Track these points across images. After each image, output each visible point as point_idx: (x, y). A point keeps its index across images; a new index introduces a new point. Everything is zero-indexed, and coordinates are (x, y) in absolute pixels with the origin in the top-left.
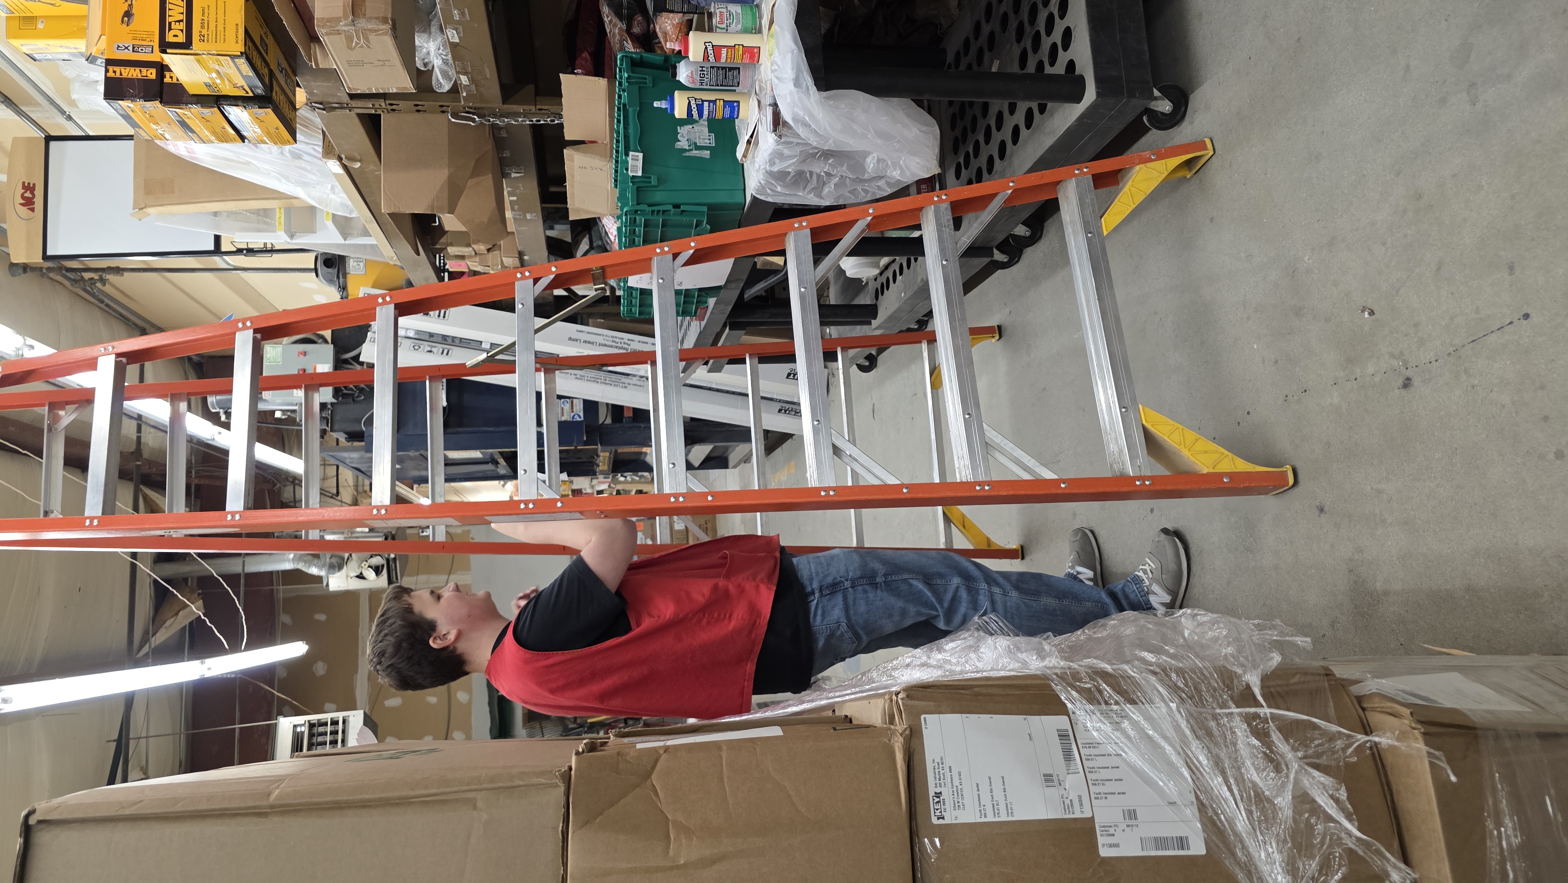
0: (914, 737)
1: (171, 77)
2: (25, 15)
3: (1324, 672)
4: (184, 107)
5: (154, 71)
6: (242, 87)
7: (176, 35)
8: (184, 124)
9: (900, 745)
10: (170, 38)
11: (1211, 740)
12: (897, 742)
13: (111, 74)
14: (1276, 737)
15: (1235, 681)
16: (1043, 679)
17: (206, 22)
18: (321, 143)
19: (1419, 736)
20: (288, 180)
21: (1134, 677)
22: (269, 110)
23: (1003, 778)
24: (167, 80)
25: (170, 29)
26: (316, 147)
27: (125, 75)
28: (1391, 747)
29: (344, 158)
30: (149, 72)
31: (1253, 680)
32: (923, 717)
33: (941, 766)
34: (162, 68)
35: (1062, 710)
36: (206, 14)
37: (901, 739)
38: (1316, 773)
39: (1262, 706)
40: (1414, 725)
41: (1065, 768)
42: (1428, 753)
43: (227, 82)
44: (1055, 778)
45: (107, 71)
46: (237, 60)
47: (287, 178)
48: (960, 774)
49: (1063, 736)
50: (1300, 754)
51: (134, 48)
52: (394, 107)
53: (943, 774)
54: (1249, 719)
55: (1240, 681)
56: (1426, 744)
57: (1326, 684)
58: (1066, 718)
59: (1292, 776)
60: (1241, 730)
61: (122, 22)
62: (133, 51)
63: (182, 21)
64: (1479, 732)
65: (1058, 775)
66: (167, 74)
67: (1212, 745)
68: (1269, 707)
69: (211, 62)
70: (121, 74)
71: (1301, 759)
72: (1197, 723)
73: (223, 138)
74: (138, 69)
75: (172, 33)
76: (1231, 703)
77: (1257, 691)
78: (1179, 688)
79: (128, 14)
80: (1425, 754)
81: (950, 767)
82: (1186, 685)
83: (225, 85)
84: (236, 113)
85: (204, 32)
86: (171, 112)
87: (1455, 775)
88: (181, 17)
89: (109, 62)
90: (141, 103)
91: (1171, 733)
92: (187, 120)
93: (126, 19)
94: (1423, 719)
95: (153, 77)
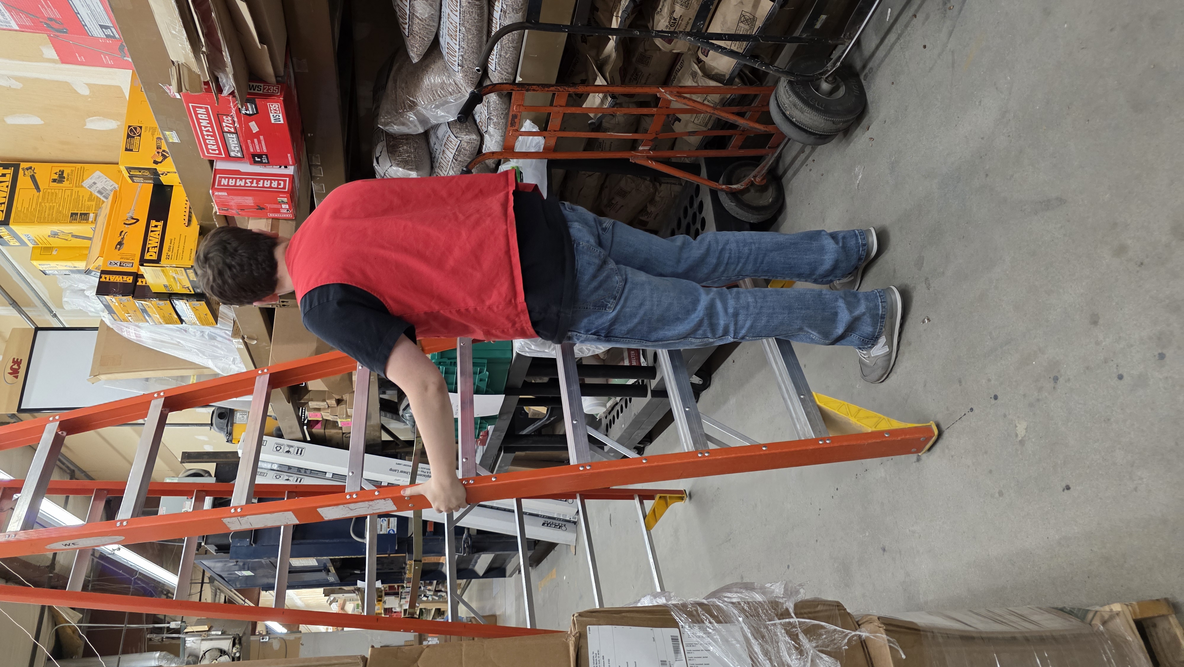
0: (581, 639)
1: (142, 282)
2: (45, 246)
3: (836, 604)
4: (148, 300)
5: (131, 278)
6: (188, 288)
7: (152, 255)
8: (144, 311)
9: (573, 642)
10: (147, 257)
11: (763, 640)
12: (571, 640)
13: (103, 279)
14: (801, 636)
15: (780, 606)
16: (664, 607)
17: (172, 247)
18: (231, 329)
19: (883, 631)
20: (204, 355)
21: (719, 605)
22: (203, 303)
23: (635, 662)
24: (139, 283)
25: (148, 251)
26: (227, 332)
27: (112, 280)
28: (867, 637)
29: (246, 338)
30: (128, 278)
31: (790, 606)
32: (588, 627)
33: (597, 655)
34: (137, 276)
35: (674, 624)
36: (173, 243)
37: (573, 639)
38: (823, 656)
39: (792, 618)
40: (880, 625)
41: (674, 658)
42: (888, 640)
43: (178, 284)
44: (668, 663)
45: (101, 277)
46: (188, 271)
47: (203, 353)
48: (609, 660)
49: (674, 639)
50: (814, 645)
51: (120, 264)
52: (285, 303)
53: (599, 660)
54: (784, 625)
55: (782, 606)
56: (887, 635)
57: (837, 612)
58: (677, 630)
59: (810, 657)
60: (780, 632)
61: (116, 248)
62: (120, 266)
63: (157, 247)
64: (922, 633)
65: (669, 662)
66: (140, 280)
67: (764, 644)
68: (797, 618)
69: (171, 272)
70: (109, 280)
71: (815, 647)
72: (755, 630)
73: (169, 321)
74: (121, 277)
75: (149, 254)
76: (776, 618)
77: (791, 611)
78: (746, 610)
79: (120, 244)
80: (887, 642)
81: (603, 656)
82: (750, 609)
83: (177, 287)
84: (181, 305)
85: (170, 253)
86: (138, 303)
87: (905, 654)
88: (156, 245)
89: (103, 272)
90: (120, 297)
91: (741, 639)
92: (147, 309)
93: (118, 246)
94: (886, 622)
95: (131, 281)
